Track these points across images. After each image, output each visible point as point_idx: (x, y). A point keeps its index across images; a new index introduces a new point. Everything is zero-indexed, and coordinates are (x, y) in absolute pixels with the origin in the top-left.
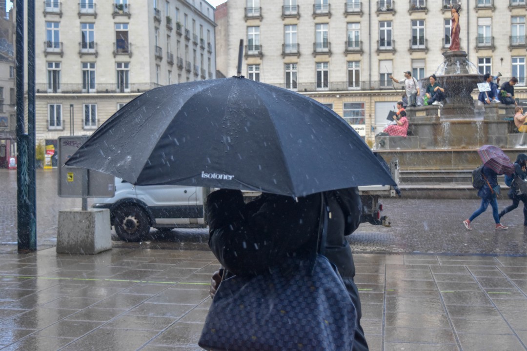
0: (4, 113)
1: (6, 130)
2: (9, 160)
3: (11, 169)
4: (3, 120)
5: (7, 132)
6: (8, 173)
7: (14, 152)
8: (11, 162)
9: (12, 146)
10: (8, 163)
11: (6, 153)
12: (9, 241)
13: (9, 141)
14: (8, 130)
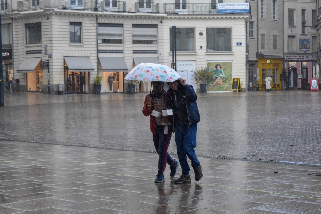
0: (307, 35)
1: (308, 52)
2: (310, 81)
3: (313, 91)
4: (305, 43)
5: (309, 54)
6: (310, 95)
7: (316, 74)
8: (313, 84)
9: (314, 67)
10: (310, 85)
11: (307, 75)
12: (317, 163)
13: (310, 63)
14: (310, 52)
